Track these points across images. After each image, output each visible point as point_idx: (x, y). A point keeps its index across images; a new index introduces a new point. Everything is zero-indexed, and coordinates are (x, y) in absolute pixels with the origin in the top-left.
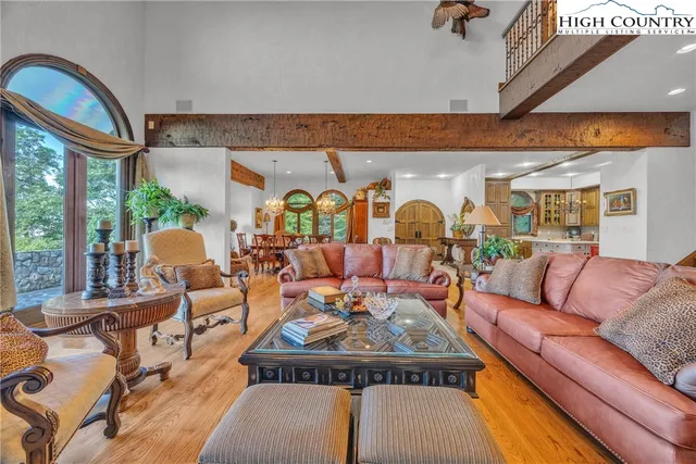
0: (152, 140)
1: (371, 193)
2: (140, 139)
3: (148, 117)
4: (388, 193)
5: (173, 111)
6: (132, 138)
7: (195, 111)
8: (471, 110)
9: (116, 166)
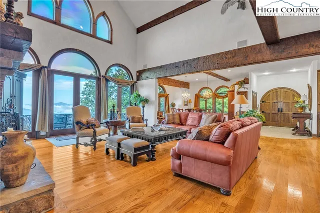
0: (138, 78)
1: (236, 87)
2: (135, 79)
3: (137, 72)
4: (246, 86)
5: (143, 69)
6: (133, 80)
7: (148, 68)
8: (249, 44)
9: (129, 88)
